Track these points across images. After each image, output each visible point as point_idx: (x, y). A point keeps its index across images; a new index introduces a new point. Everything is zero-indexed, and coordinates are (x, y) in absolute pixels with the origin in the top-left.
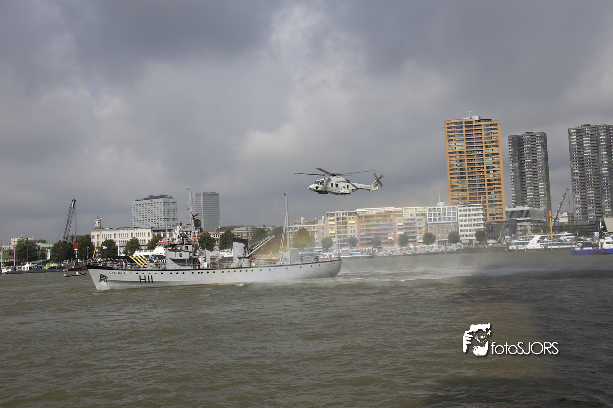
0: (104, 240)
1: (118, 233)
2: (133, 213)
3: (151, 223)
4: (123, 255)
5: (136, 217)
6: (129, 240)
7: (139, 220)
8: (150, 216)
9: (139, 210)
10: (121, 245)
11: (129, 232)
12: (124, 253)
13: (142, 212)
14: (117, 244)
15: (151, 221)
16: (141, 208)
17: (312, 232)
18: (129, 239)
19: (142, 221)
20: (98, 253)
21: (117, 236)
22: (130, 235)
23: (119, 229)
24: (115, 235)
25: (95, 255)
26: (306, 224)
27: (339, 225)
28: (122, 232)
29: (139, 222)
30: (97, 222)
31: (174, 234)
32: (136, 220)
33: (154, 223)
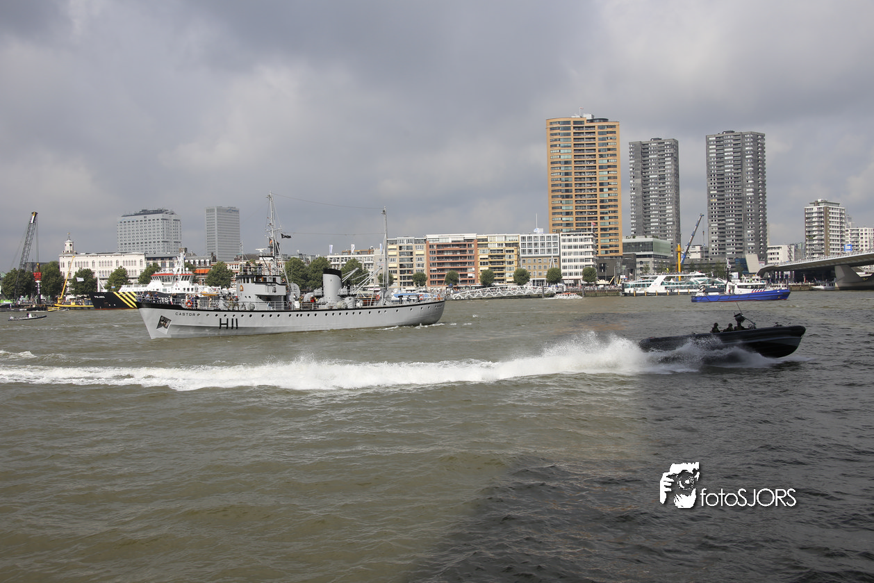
0: (77, 270)
1: (98, 259)
2: (119, 233)
3: (144, 247)
4: (105, 291)
5: (123, 239)
6: (114, 271)
7: (128, 242)
8: (144, 238)
9: (127, 229)
10: (102, 277)
11: (113, 259)
12: (106, 288)
13: (131, 232)
14: (97, 275)
15: (144, 244)
16: (131, 226)
17: (365, 264)
18: (113, 268)
19: (132, 245)
20: (70, 286)
21: (97, 264)
22: (114, 264)
23: (99, 254)
24: (93, 262)
25: (65, 290)
26: (358, 253)
27: (402, 257)
28: (103, 258)
29: (128, 245)
30: (68, 244)
31: (176, 265)
32: (124, 243)
33: (148, 247)
